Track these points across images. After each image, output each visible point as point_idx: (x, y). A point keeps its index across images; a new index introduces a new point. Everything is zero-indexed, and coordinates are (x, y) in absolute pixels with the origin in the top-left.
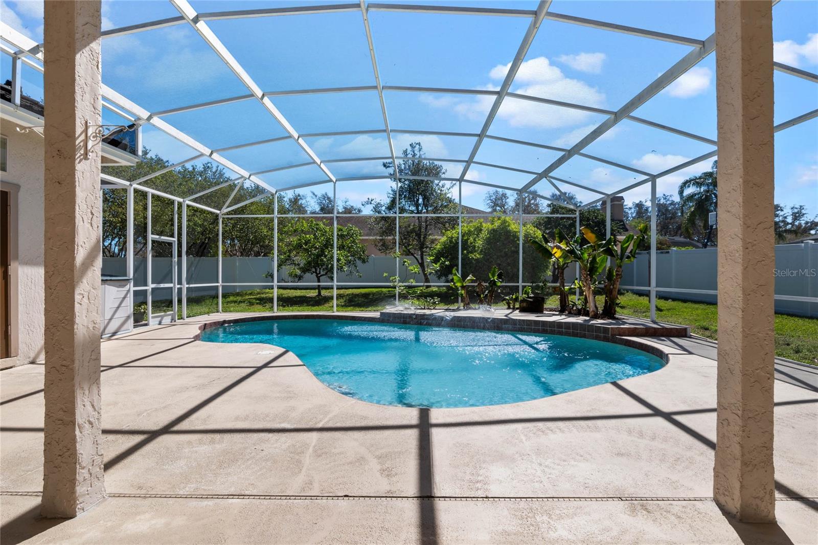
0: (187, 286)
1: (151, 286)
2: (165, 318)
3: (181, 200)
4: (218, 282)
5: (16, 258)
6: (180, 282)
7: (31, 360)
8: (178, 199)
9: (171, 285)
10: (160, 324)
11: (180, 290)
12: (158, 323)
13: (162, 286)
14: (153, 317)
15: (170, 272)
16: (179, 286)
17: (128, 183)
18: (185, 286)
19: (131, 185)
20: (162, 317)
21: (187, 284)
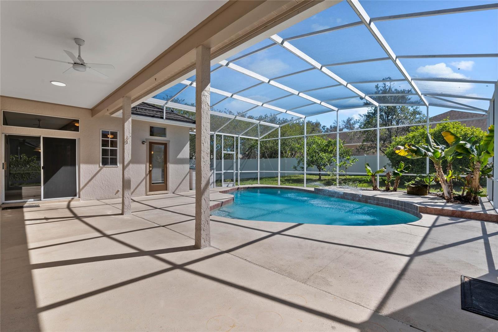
0: (240, 172)
1: (223, 171)
2: (230, 184)
3: (237, 136)
4: (258, 170)
5: (169, 162)
6: (237, 170)
7: (173, 192)
8: (235, 136)
9: (233, 171)
10: (227, 186)
11: (237, 174)
12: (226, 186)
13: (228, 171)
14: (224, 184)
15: (233, 166)
16: (236, 172)
17: (213, 133)
18: (239, 172)
19: (215, 133)
20: (229, 184)
21: (240, 171)
